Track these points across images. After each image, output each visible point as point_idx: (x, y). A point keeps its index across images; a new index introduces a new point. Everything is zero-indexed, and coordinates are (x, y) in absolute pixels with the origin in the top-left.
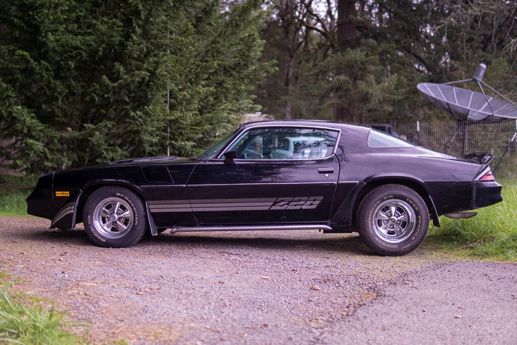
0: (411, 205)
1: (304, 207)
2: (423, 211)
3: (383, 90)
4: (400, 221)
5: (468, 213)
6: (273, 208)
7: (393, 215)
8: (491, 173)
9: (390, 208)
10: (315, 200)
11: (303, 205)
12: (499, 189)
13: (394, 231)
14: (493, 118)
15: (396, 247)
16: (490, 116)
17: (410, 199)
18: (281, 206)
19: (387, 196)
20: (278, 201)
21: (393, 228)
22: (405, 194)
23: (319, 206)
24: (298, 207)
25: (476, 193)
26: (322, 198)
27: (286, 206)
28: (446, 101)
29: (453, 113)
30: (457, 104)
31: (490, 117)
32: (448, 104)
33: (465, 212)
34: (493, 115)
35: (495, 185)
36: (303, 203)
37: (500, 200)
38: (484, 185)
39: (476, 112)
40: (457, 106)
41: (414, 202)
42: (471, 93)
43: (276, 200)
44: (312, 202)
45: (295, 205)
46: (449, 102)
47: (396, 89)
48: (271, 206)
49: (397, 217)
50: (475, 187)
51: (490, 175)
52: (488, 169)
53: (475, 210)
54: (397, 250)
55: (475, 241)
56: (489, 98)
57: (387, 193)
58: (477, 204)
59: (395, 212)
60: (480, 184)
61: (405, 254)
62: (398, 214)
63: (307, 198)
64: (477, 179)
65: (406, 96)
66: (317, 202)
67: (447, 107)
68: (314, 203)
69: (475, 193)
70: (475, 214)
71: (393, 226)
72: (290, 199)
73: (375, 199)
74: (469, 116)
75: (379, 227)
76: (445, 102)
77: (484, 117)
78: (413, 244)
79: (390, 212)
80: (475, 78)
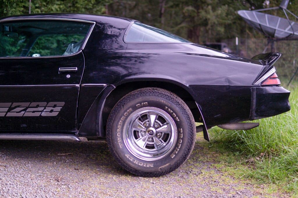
0: (171, 115)
1: (44, 114)
2: (186, 123)
3: (217, 16)
4: (162, 133)
5: (248, 123)
6: (9, 114)
7: (152, 126)
8: (276, 75)
9: (149, 116)
10: (55, 106)
11: (42, 111)
12: (286, 96)
13: (153, 144)
14: (294, 36)
15: (152, 166)
16: (291, 34)
17: (169, 107)
18: (17, 113)
19: (141, 103)
20: (13, 106)
21: (153, 141)
22: (163, 101)
23: (60, 113)
24: (37, 114)
25: (257, 101)
26: (63, 103)
27: (23, 112)
28: (259, 22)
29: (265, 32)
30: (268, 25)
31: (291, 36)
32: (260, 25)
33: (244, 122)
34: (294, 34)
35: (281, 90)
36: (41, 109)
37: (287, 109)
38: (266, 90)
39: (282, 31)
40: (268, 27)
41: (174, 112)
42: (278, 19)
43: (11, 105)
44: (52, 108)
45: (34, 112)
46: (261, 23)
47: (227, 16)
48: (7, 112)
49: (156, 128)
50: (255, 93)
51: (275, 78)
52: (273, 70)
53: (255, 121)
54: (153, 170)
55: (258, 155)
56: (292, 22)
57: (140, 99)
58: (257, 114)
59: (155, 122)
60: (262, 89)
61: (164, 175)
62: (159, 124)
63: (46, 103)
64: (258, 83)
65: (234, 21)
66: (59, 109)
67: (259, 27)
68: (55, 109)
69: (255, 101)
70: (257, 125)
71: (152, 138)
72: (27, 104)
73: (126, 107)
74: (276, 35)
75: (135, 140)
76: (257, 23)
77: (287, 35)
78: (173, 163)
79: (148, 121)
80: (281, 6)
